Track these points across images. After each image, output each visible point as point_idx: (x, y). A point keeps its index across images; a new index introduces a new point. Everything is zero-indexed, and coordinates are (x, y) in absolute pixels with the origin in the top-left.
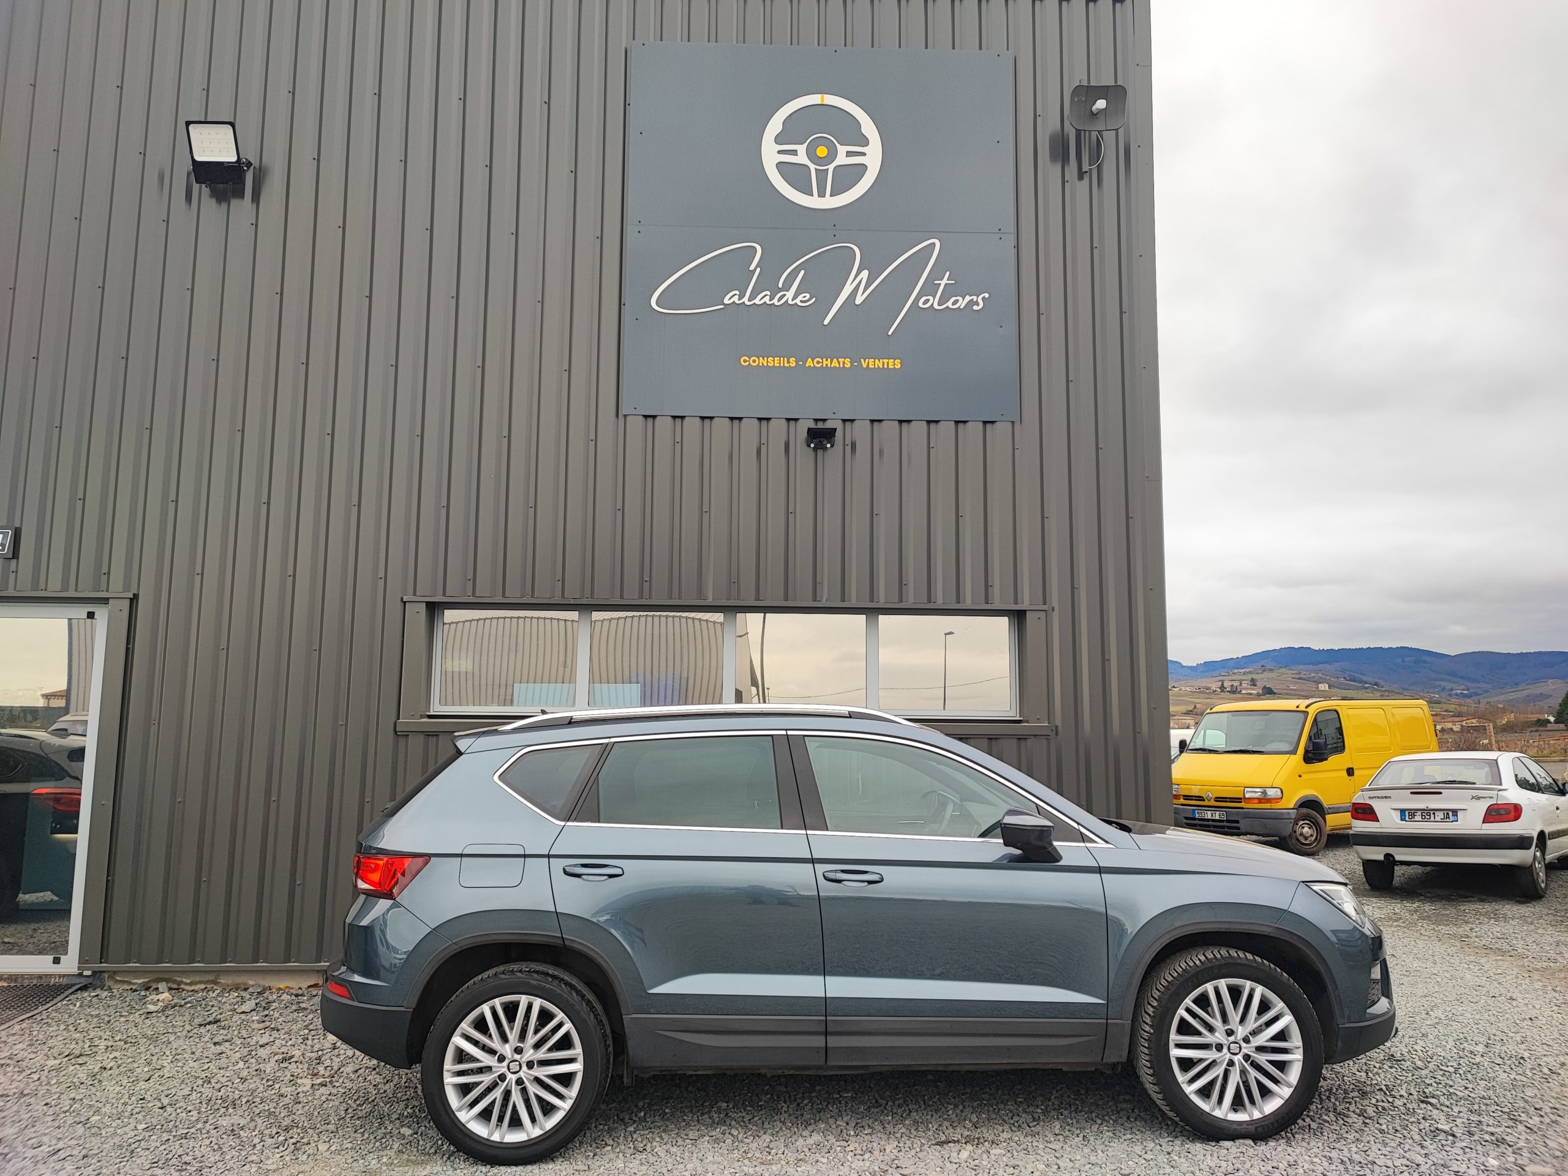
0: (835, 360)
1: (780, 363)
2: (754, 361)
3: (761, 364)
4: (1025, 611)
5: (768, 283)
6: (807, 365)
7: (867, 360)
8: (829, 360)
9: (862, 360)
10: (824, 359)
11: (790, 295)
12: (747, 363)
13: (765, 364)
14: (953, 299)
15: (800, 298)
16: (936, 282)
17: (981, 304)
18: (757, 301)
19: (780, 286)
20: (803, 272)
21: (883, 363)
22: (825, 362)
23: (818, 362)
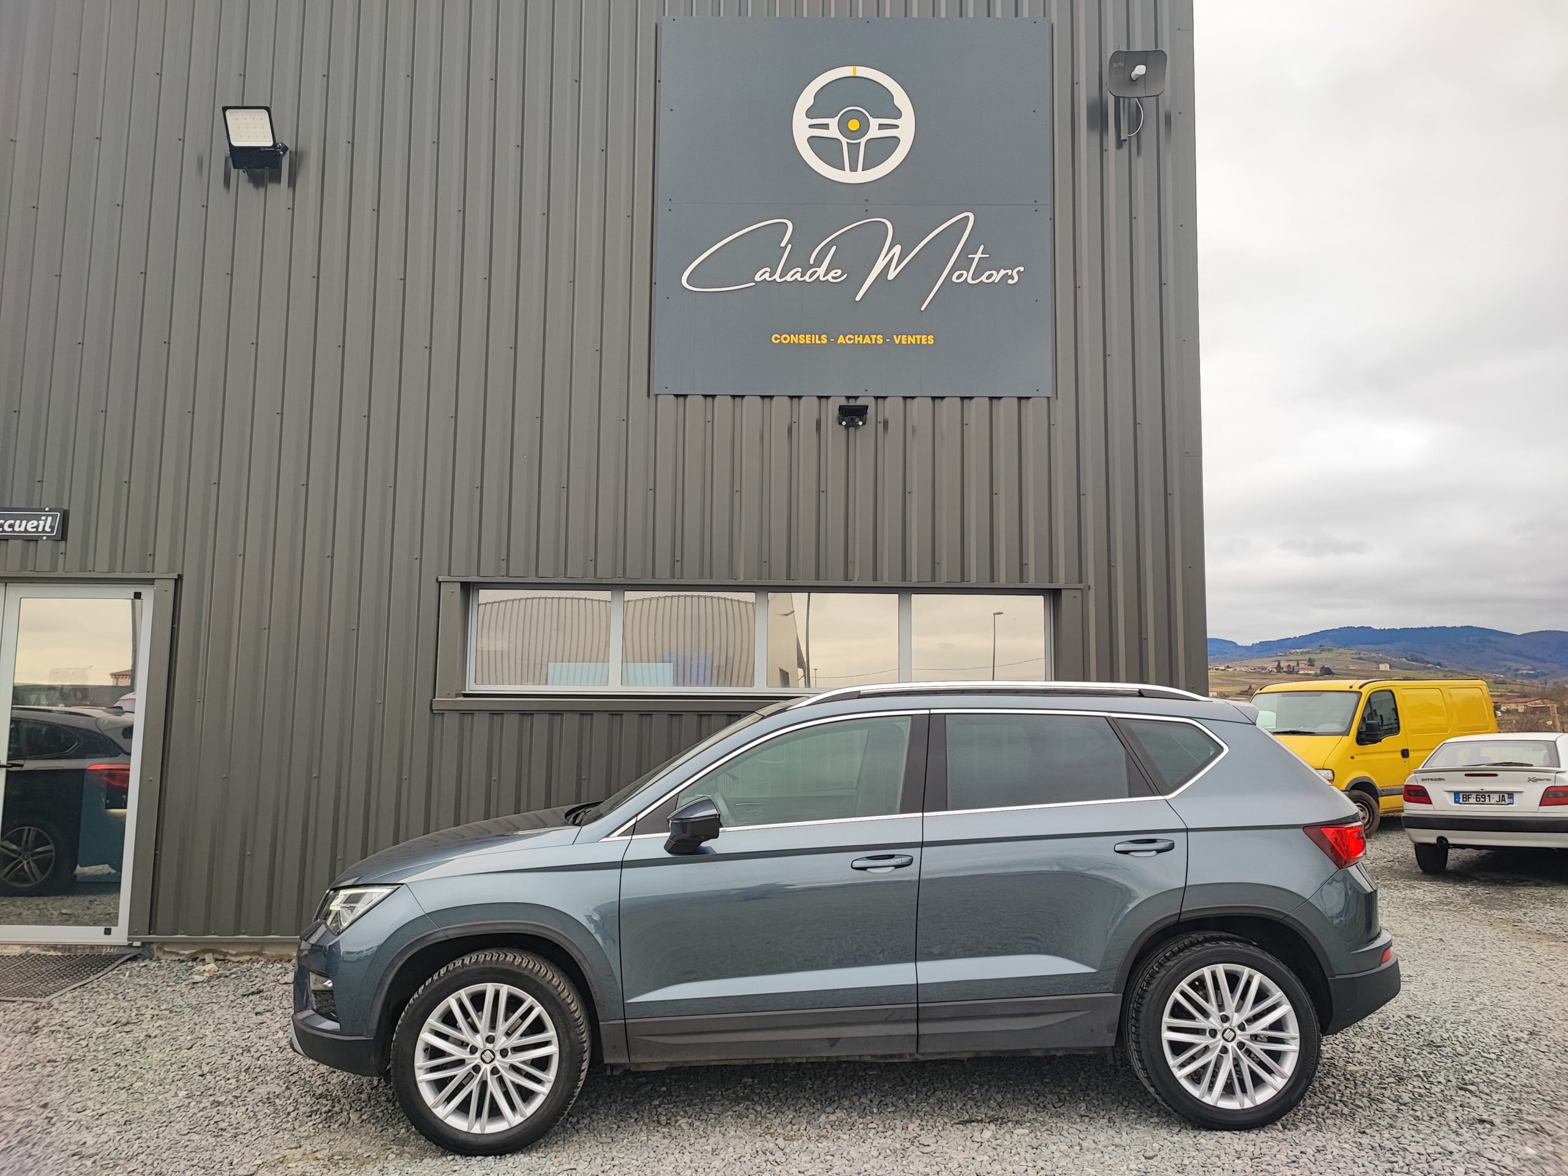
0: (867, 336)
1: (811, 340)
2: (785, 339)
3: (792, 342)
4: (1061, 590)
5: (799, 259)
6: (839, 342)
7: (900, 336)
8: (861, 336)
9: (895, 336)
10: (856, 336)
11: (821, 271)
12: (779, 341)
13: (797, 342)
14: (988, 273)
15: (832, 274)
16: (970, 256)
17: (1016, 278)
18: (788, 278)
19: (812, 262)
20: (834, 248)
21: (916, 339)
22: (857, 339)
23: (850, 339)
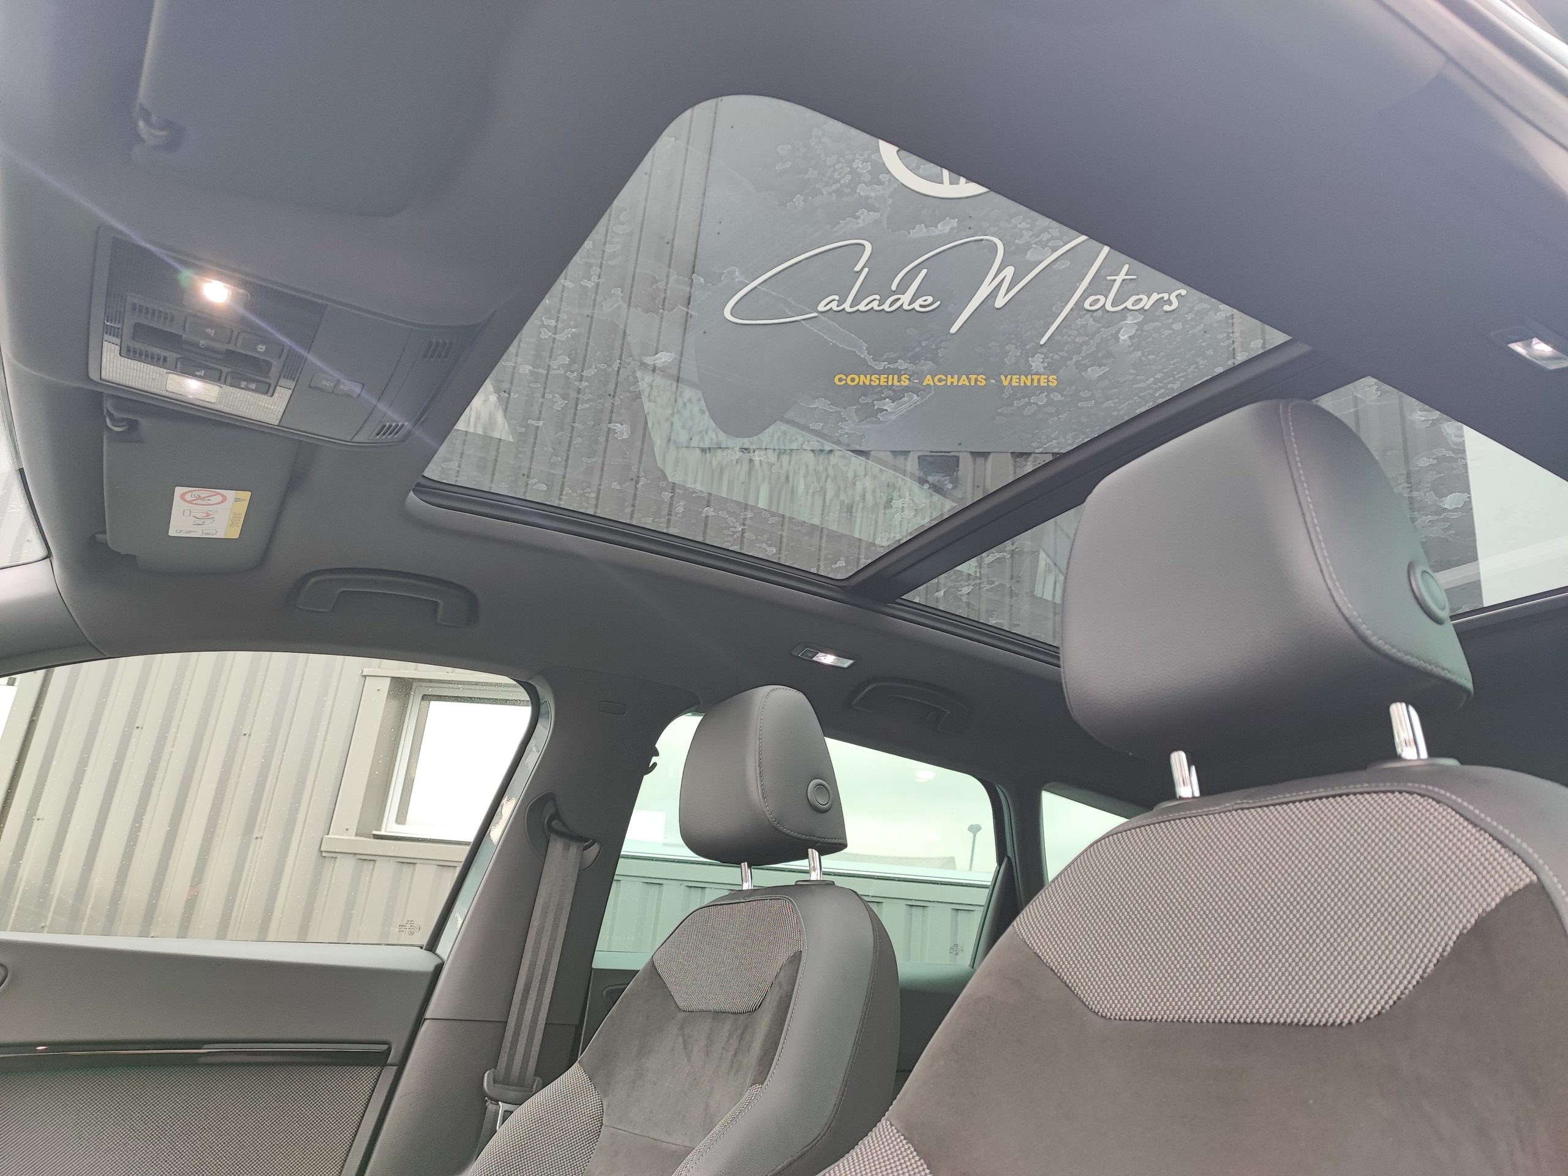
0: (964, 377)
1: (887, 382)
2: (853, 380)
3: (861, 383)
5: (878, 284)
6: (925, 384)
7: (1009, 377)
8: (956, 377)
9: (1003, 377)
10: (949, 376)
11: (905, 299)
12: (844, 382)
13: (868, 383)
14: (1135, 298)
15: (920, 301)
16: (1109, 278)
17: (1175, 304)
18: (862, 307)
19: (894, 287)
20: (924, 271)
21: (1032, 380)
22: (950, 380)
23: (940, 380)
